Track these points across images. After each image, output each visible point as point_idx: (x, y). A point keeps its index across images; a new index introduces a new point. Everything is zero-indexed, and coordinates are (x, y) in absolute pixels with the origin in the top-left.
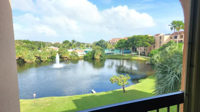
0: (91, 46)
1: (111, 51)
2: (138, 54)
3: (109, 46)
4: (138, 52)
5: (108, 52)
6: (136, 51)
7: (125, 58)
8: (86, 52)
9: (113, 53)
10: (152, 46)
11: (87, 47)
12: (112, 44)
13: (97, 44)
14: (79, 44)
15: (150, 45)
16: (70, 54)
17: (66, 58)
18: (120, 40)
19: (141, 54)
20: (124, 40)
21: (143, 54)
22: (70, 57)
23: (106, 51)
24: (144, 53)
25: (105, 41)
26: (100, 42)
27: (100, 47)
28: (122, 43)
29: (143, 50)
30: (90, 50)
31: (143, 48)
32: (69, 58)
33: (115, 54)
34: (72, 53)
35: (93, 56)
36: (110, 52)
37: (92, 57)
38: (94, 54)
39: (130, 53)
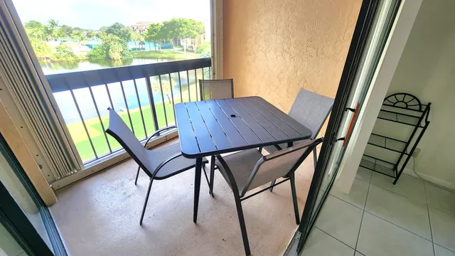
0: (97, 36)
1: (140, 44)
2: (183, 50)
3: (134, 35)
4: (182, 46)
5: (135, 47)
6: (179, 44)
7: (164, 56)
8: (90, 47)
9: (144, 49)
10: (202, 36)
11: (89, 36)
12: (138, 31)
13: (109, 31)
14: (68, 31)
15: (198, 35)
16: (54, 51)
17: (47, 58)
18: (152, 26)
19: (187, 50)
20: (158, 25)
21: (190, 49)
22: (58, 58)
23: (131, 45)
24: (192, 47)
25: (124, 27)
26: (114, 27)
27: (117, 38)
28: (155, 31)
29: (189, 44)
30: (97, 43)
31: (189, 40)
32: (56, 60)
33: (147, 49)
34: (58, 49)
35: (107, 54)
36: (138, 47)
37: (105, 56)
38: (107, 50)
39: (170, 47)
